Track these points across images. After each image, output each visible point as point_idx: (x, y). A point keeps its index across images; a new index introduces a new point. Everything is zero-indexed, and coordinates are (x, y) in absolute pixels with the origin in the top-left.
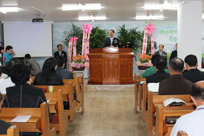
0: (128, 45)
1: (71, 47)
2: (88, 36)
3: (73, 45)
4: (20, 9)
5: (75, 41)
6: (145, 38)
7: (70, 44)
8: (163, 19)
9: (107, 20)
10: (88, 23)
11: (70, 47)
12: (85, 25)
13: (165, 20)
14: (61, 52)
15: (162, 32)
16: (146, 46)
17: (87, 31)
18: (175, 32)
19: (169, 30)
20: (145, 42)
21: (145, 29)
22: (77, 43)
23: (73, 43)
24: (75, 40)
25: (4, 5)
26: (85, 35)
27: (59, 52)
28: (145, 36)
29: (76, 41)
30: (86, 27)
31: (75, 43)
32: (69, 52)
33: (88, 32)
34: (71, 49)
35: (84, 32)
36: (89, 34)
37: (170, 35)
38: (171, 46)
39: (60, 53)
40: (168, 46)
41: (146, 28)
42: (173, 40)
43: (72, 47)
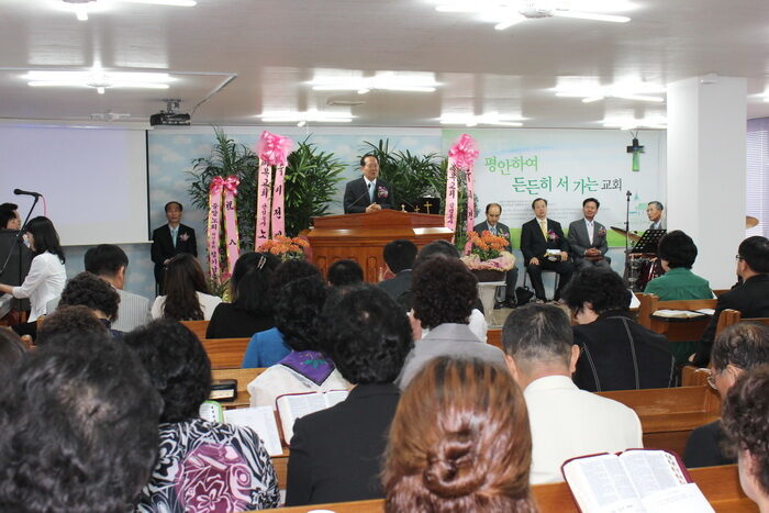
0: (428, 205)
1: (218, 209)
2: (278, 172)
3: (223, 204)
4: (174, 80)
5: (231, 190)
6: (451, 181)
7: (215, 199)
8: (520, 125)
9: (354, 124)
10: (277, 132)
11: (212, 209)
12: (270, 137)
13: (526, 127)
14: (177, 229)
15: (491, 163)
16: (456, 207)
17: (272, 157)
18: (529, 163)
19: (511, 157)
20: (452, 193)
21: (451, 155)
22: (236, 196)
23: (223, 198)
24: (230, 187)
25: (120, 64)
26: (266, 172)
27: (172, 229)
28: (449, 174)
29: (235, 192)
30: (271, 145)
31: (230, 198)
32: (209, 227)
33: (277, 159)
34: (218, 217)
35: (261, 161)
36: (278, 167)
37: (516, 172)
38: (519, 208)
39: (175, 230)
40: (512, 208)
41: (453, 152)
42: (524, 188)
43: (222, 210)
